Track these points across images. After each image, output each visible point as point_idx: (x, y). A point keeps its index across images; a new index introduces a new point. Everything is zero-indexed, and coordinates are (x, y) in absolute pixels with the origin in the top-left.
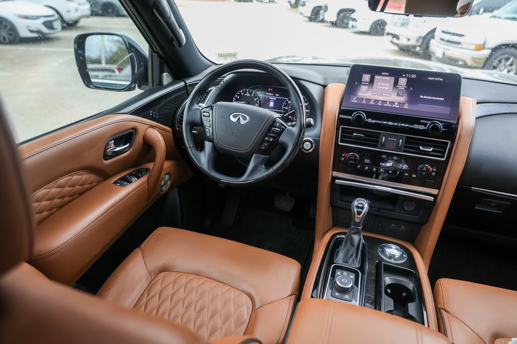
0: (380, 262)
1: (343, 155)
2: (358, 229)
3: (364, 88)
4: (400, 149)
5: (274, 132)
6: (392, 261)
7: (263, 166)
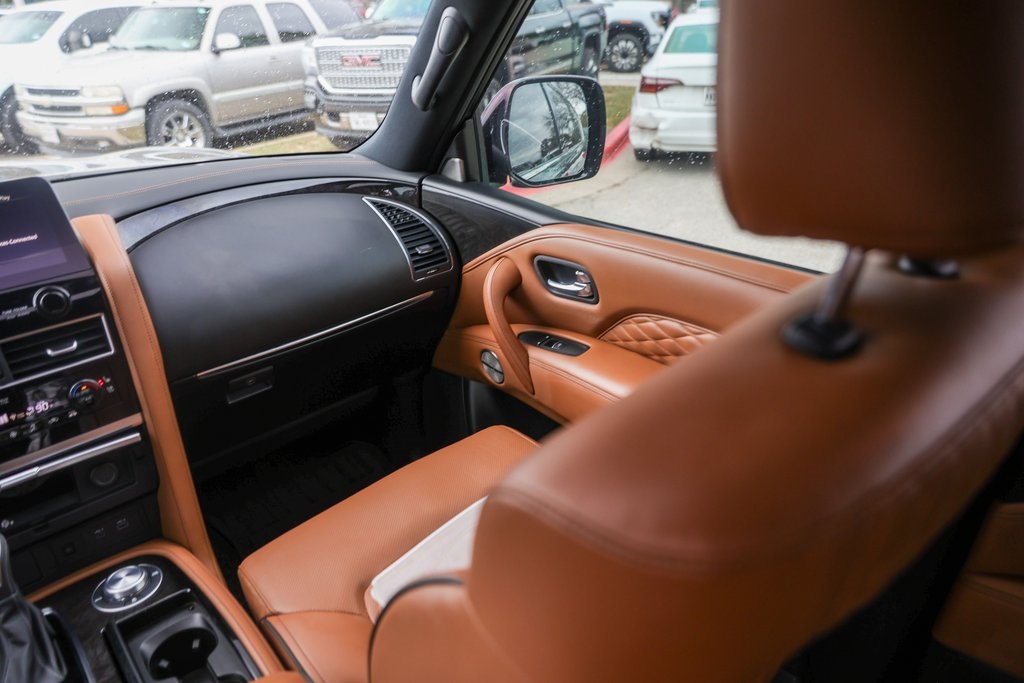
0: (109, 627)
2: (11, 602)
6: (135, 603)
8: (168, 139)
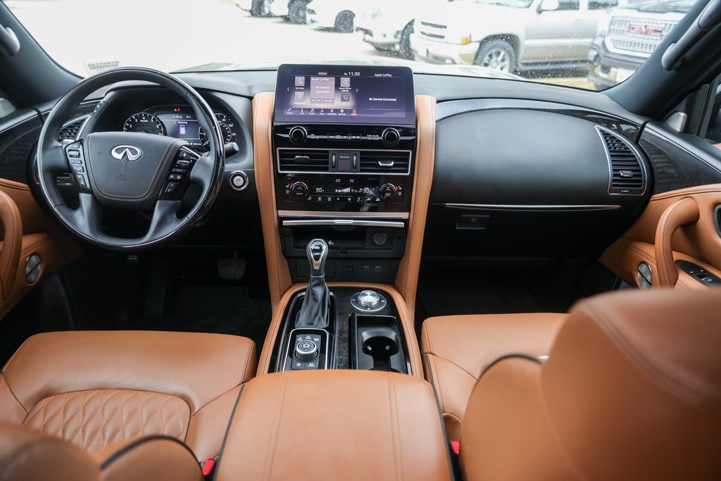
0: (353, 314)
1: (287, 186)
2: (319, 279)
3: (299, 95)
4: (355, 168)
5: (180, 167)
6: (369, 310)
7: (175, 216)
8: (486, 65)
